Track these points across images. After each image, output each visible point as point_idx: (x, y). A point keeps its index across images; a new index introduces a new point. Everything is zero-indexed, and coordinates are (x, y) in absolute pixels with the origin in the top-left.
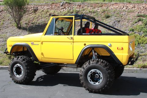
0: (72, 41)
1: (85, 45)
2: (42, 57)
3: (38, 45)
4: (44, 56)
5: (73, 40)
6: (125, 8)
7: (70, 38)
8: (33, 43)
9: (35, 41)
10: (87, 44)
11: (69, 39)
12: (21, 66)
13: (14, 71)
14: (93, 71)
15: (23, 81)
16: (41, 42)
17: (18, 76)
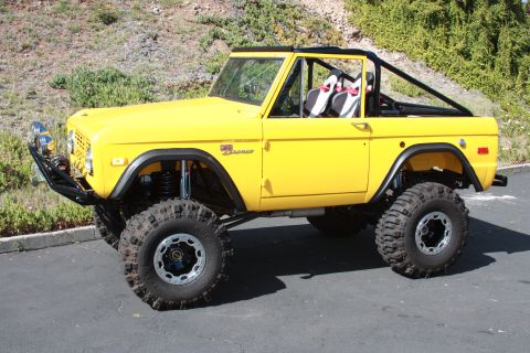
0: (367, 134)
1: (402, 144)
2: (267, 194)
3: (252, 151)
4: (271, 191)
5: (371, 131)
7: (362, 126)
8: (230, 147)
9: (237, 141)
10: (408, 142)
11: (359, 128)
12: (192, 238)
13: (156, 266)
14: (430, 216)
15: (205, 293)
16: (263, 144)
17: (176, 280)
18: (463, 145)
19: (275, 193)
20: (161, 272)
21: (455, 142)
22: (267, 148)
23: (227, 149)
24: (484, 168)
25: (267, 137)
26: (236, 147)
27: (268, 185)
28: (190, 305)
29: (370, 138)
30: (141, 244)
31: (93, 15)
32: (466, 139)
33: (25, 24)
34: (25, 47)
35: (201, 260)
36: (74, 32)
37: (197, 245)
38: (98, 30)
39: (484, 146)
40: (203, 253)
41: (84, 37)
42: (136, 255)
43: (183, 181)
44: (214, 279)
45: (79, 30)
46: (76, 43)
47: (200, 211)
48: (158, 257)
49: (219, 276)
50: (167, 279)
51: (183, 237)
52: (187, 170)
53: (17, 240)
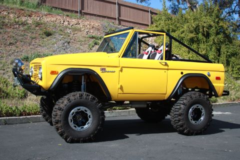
0: (166, 67)
1: (182, 73)
3: (114, 72)
4: (123, 91)
5: (168, 66)
6: (66, 23)
7: (164, 64)
8: (105, 69)
9: (108, 66)
10: (185, 72)
11: (162, 64)
12: (87, 109)
13: (69, 121)
14: (195, 106)
15: (92, 136)
16: (119, 69)
17: (78, 129)
18: (209, 75)
19: (125, 92)
20: (72, 124)
21: (206, 73)
22: (121, 71)
23: (103, 70)
24: (219, 86)
25: (121, 65)
26: (108, 69)
27: (121, 88)
28: (85, 141)
29: (168, 69)
30: (63, 110)
31: (41, 32)
32: (210, 72)
33: (11, 34)
34: (10, 44)
35: (90, 120)
36: (33, 39)
37: (89, 113)
38: (43, 38)
39: (219, 76)
40: (91, 116)
41: (37, 41)
42: (60, 115)
43: (82, 86)
44: (96, 129)
45: (35, 38)
46: (33, 43)
47: (90, 97)
48: (70, 117)
49: (99, 128)
50: (74, 128)
51: (82, 108)
52: (84, 81)
53: (4, 119)
